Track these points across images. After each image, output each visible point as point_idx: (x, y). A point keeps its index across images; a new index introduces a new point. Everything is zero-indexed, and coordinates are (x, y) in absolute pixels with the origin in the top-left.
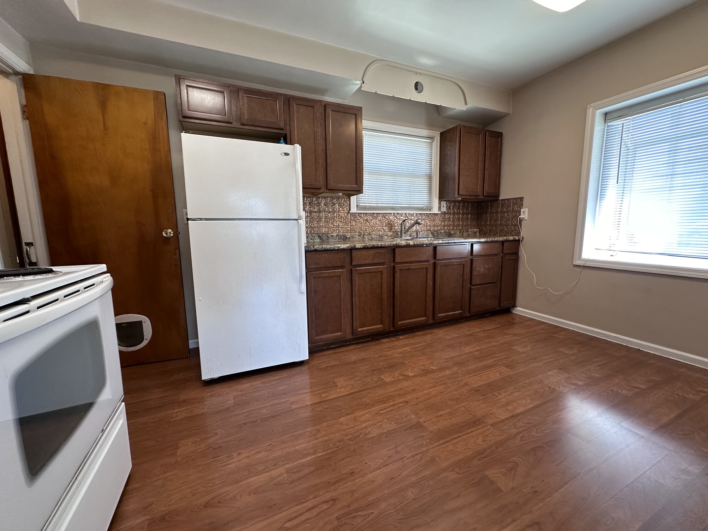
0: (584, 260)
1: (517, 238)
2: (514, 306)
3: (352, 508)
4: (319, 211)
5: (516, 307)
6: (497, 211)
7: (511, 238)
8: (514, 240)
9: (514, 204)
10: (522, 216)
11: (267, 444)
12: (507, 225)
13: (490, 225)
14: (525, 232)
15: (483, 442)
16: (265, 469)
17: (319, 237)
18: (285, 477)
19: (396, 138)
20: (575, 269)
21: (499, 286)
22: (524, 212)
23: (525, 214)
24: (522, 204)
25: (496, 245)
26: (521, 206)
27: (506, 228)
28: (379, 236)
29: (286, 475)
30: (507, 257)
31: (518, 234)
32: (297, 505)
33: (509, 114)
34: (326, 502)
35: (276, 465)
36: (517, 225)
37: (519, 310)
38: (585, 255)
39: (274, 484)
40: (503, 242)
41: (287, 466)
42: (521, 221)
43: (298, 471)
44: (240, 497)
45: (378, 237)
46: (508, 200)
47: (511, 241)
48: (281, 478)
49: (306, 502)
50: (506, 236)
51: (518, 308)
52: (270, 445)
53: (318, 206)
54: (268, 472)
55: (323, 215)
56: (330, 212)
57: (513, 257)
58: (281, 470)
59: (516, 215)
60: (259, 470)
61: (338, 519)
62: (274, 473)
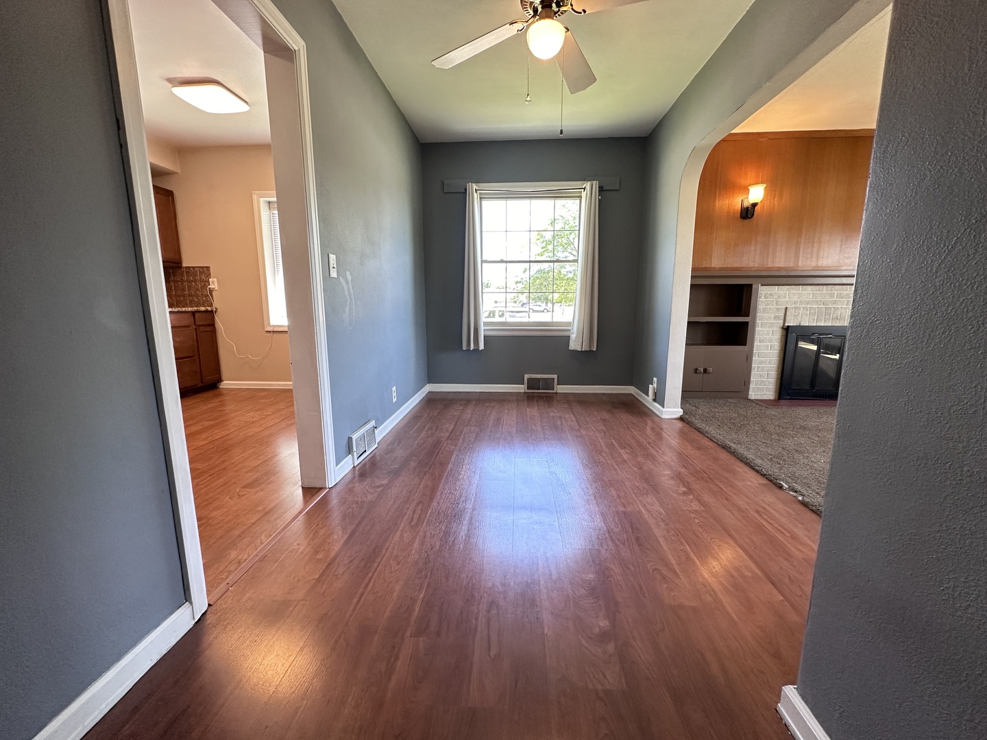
0: (272, 326)
1: (209, 309)
2: (220, 380)
5: (222, 381)
6: (182, 279)
7: (203, 309)
8: (207, 311)
9: (201, 273)
10: (211, 286)
12: (197, 296)
13: (176, 295)
14: (217, 303)
20: (268, 334)
21: (198, 360)
22: (213, 282)
23: (214, 284)
24: (210, 274)
25: (186, 316)
26: (209, 276)
27: (197, 298)
30: (202, 329)
31: (211, 305)
33: (177, 173)
36: (208, 296)
37: (226, 384)
38: (273, 322)
40: (193, 313)
42: (211, 291)
46: (194, 268)
47: (204, 311)
50: (198, 307)
51: (224, 382)
57: (209, 329)
59: (205, 285)
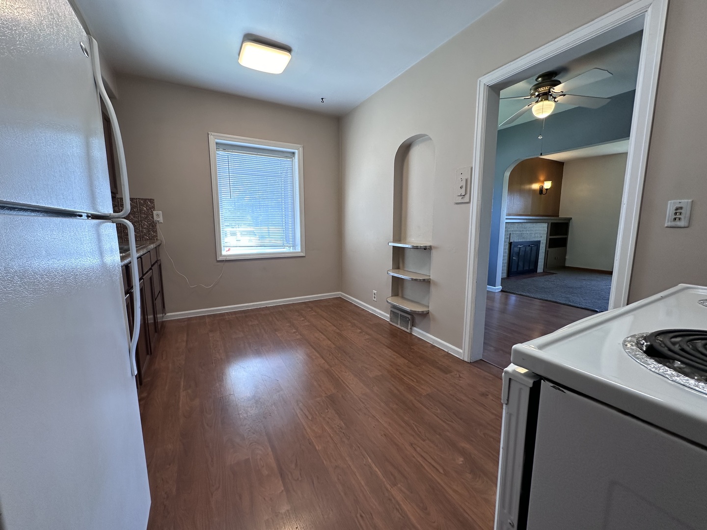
0: (225, 256)
3: (414, 434)
11: (362, 522)
16: (397, 510)
18: (401, 486)
29: (399, 485)
32: (424, 468)
34: (415, 450)
35: (390, 500)
38: (224, 253)
39: (412, 493)
41: (388, 486)
43: (392, 474)
44: (434, 522)
48: (403, 488)
49: (419, 462)
52: (361, 516)
54: (399, 504)
58: (394, 491)
60: (400, 516)
61: (424, 440)
62: (399, 497)
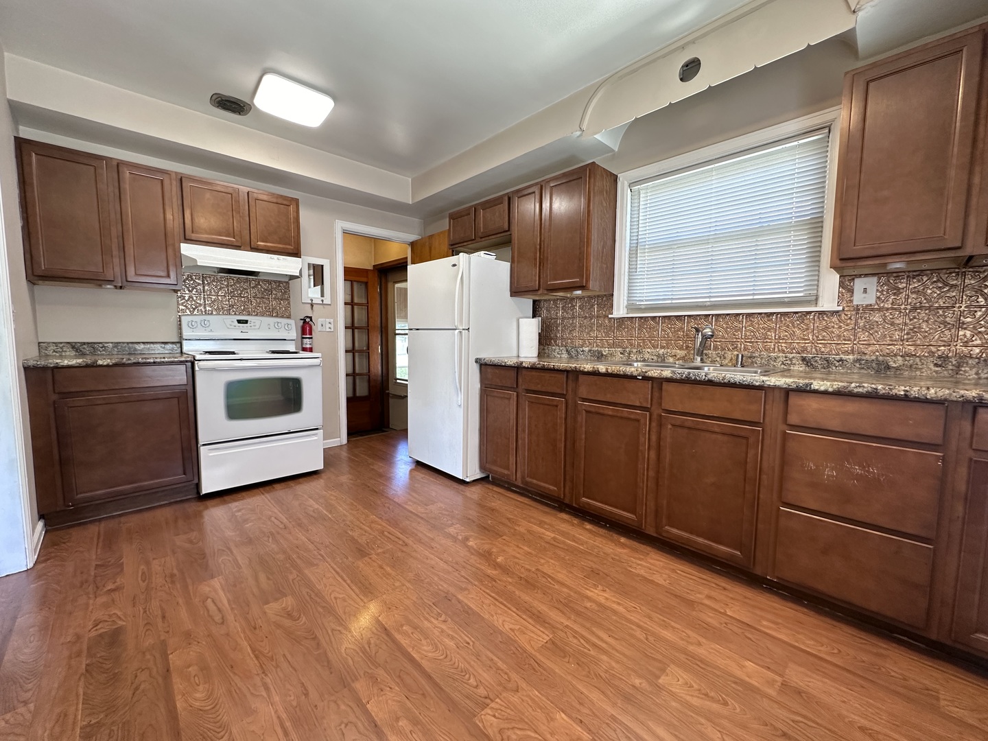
4: (573, 318)
15: (335, 597)
17: (567, 351)
19: (712, 170)
28: (658, 356)
45: (655, 358)
53: (571, 310)
55: (577, 322)
56: (586, 317)
